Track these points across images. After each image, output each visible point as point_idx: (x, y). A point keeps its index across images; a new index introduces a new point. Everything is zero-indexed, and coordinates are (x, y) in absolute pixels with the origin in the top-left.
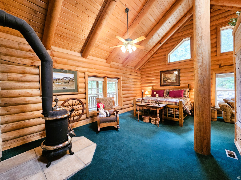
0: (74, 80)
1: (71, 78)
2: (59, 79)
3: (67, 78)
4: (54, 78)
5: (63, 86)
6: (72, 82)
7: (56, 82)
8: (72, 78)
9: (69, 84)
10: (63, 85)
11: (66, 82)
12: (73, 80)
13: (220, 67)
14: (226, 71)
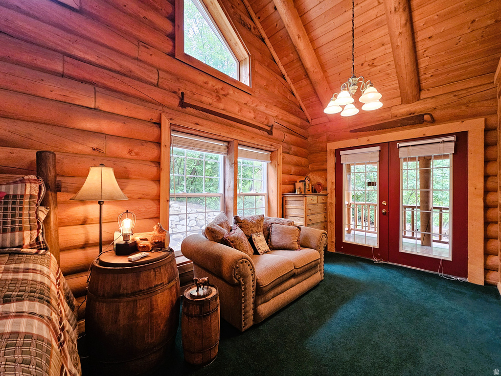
13: (183, 105)
14: (198, 128)
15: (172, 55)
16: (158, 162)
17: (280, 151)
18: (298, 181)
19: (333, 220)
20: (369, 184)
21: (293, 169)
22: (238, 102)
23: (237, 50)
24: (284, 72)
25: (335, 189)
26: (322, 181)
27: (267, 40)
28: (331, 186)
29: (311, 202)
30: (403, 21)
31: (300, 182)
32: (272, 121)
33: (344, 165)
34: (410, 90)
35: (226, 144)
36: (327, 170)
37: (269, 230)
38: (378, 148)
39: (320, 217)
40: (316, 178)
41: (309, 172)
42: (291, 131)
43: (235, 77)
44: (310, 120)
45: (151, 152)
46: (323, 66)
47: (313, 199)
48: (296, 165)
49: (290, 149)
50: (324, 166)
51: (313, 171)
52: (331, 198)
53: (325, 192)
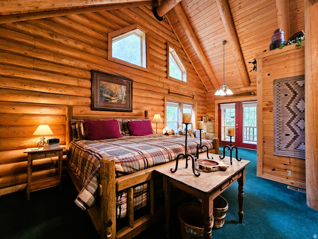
13: (169, 93)
14: (173, 100)
15: (167, 78)
16: (164, 111)
17: (196, 105)
18: (203, 116)
19: (217, 132)
20: (232, 117)
21: (201, 111)
22: (183, 89)
23: (182, 69)
24: (198, 73)
25: (218, 119)
26: (213, 116)
27: (192, 63)
28: (216, 118)
29: (209, 124)
30: (241, 63)
31: (204, 117)
32: (194, 94)
33: (222, 110)
34: (246, 83)
35: (179, 104)
36: (215, 112)
37: (195, 134)
38: (235, 104)
39: (212, 131)
40: (210, 115)
41: (207, 112)
42: (200, 96)
43: (181, 80)
44: (207, 90)
45: (162, 108)
46: (213, 73)
47: (209, 123)
48: (202, 110)
49: (200, 103)
50: (214, 110)
51: (209, 112)
52: (217, 123)
53: (214, 121)
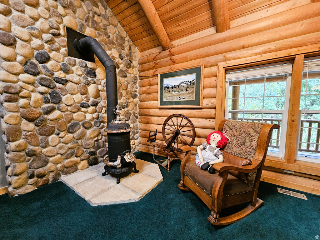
0: (195, 85)
1: (190, 82)
2: (175, 87)
3: (185, 83)
4: (170, 86)
5: (179, 95)
6: (191, 89)
7: (172, 91)
8: (193, 81)
9: (187, 92)
10: (179, 93)
11: (183, 89)
12: (193, 84)
